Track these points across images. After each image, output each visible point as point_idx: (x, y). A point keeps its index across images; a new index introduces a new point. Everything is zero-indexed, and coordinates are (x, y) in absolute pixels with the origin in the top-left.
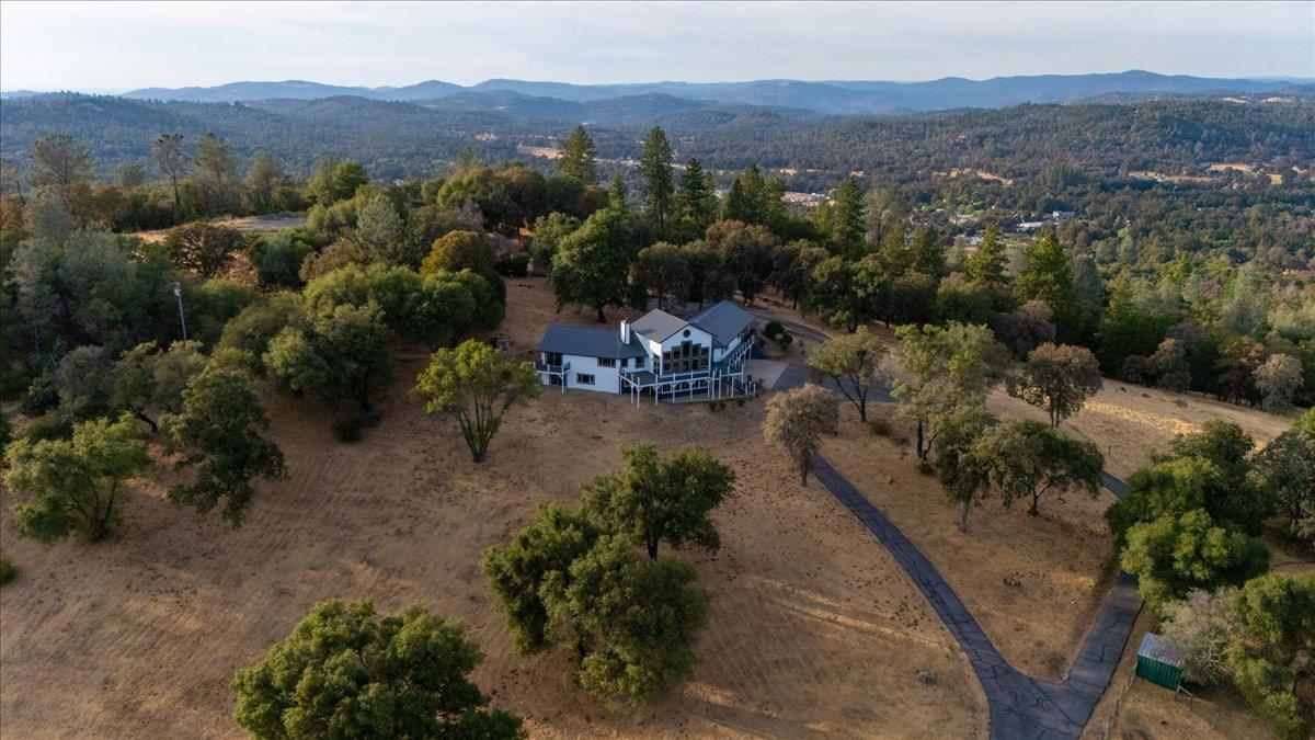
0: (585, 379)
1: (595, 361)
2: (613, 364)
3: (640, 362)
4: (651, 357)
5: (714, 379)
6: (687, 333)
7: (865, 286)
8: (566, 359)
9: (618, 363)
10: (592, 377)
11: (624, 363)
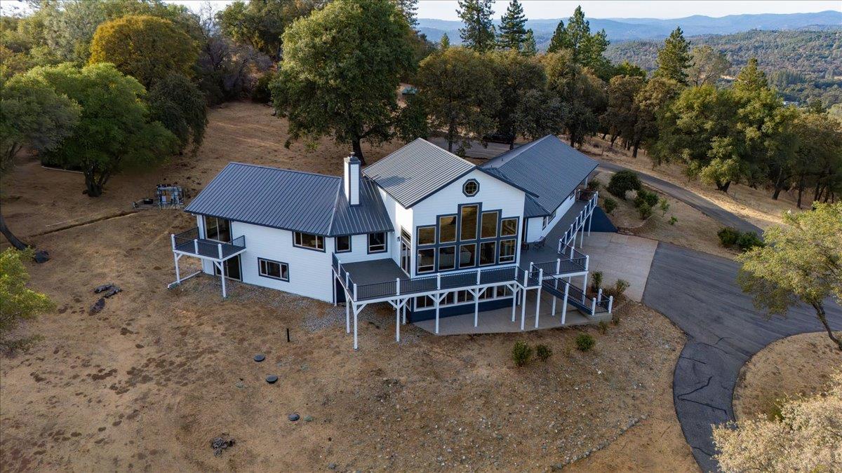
0: (274, 269)
1: (288, 237)
2: (322, 246)
3: (377, 241)
4: (398, 233)
5: (525, 288)
6: (471, 188)
7: (761, 123)
8: (237, 230)
9: (330, 244)
10: (285, 267)
11: (343, 244)
